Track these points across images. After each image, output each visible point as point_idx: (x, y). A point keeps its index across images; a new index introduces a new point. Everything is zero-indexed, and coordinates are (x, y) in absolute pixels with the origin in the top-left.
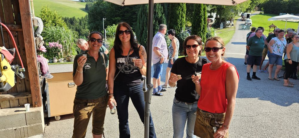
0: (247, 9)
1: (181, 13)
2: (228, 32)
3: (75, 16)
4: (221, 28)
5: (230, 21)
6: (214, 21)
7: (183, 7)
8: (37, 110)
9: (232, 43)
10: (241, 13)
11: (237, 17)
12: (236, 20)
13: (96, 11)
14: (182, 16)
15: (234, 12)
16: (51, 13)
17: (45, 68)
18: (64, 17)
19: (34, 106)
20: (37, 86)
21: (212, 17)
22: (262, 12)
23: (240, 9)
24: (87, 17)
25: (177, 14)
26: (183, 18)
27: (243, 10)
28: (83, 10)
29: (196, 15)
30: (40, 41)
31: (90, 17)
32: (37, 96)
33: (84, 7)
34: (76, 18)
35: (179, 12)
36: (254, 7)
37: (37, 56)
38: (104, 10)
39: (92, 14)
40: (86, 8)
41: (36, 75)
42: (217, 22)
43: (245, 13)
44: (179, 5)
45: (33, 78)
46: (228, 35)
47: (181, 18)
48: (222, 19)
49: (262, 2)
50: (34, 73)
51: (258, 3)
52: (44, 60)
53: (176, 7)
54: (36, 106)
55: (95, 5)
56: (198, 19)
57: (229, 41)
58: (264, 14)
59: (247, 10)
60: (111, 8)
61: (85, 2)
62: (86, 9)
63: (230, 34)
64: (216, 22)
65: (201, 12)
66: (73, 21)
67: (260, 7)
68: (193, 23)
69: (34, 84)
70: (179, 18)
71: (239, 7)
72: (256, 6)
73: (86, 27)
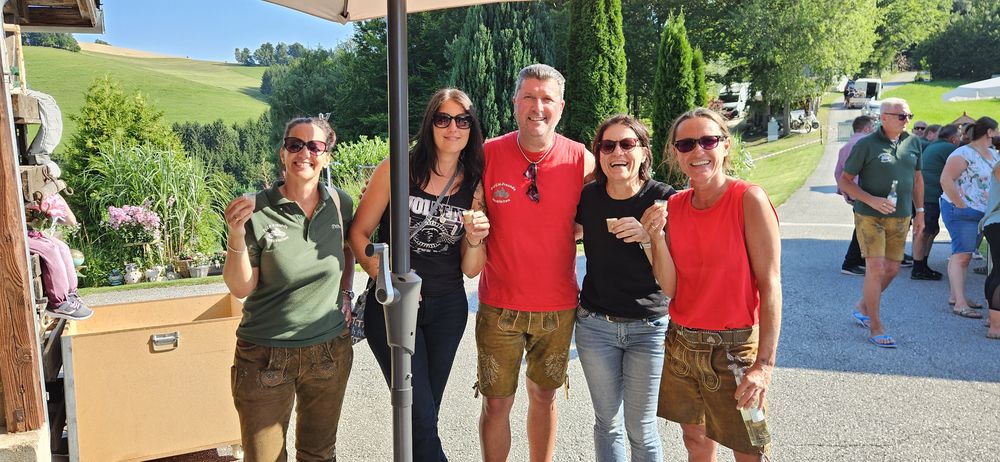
0: (862, 65)
1: (606, 79)
2: (799, 150)
3: (222, 118)
4: (770, 138)
5: (802, 113)
6: (742, 114)
7: (613, 58)
8: (19, 443)
9: (813, 189)
10: (845, 80)
11: (827, 97)
12: (829, 106)
13: (301, 95)
14: (611, 91)
15: (816, 78)
16: (123, 103)
17: (59, 281)
18: (182, 123)
19: (10, 427)
20: (25, 347)
21: (735, 99)
22: (922, 73)
23: (838, 63)
24: (269, 118)
25: (591, 85)
26: (615, 100)
27: (848, 68)
28: (251, 93)
29: (668, 86)
30: (47, 177)
31: (279, 118)
32: (26, 388)
33: (258, 84)
34: (228, 125)
35: (602, 75)
36: (892, 59)
37: (25, 231)
38: (330, 89)
39: (285, 108)
40: (263, 87)
41: (21, 302)
42: (756, 115)
43: (860, 80)
44: (599, 52)
45: (9, 315)
46: (798, 162)
47: (607, 99)
48: (771, 107)
49: (923, 39)
50: (11, 297)
51: (907, 40)
52: (57, 251)
53: (589, 58)
54: (20, 426)
55: (294, 72)
56: (675, 101)
57: (803, 183)
58: (931, 81)
59: (867, 67)
60: (354, 80)
61: (262, 64)
62: (265, 91)
63: (805, 157)
64: (752, 115)
65: (685, 73)
66: (216, 135)
67: (913, 57)
68: (658, 118)
69: (12, 341)
70: (599, 98)
71: (834, 59)
72: (898, 55)
73: (264, 156)
